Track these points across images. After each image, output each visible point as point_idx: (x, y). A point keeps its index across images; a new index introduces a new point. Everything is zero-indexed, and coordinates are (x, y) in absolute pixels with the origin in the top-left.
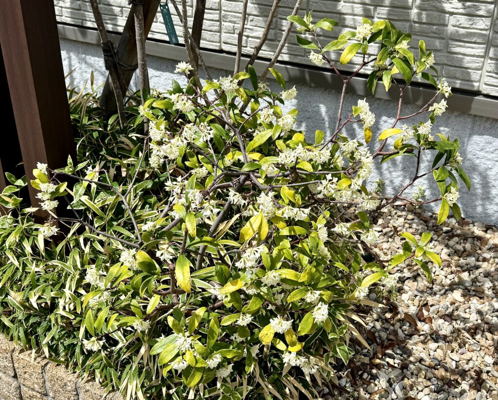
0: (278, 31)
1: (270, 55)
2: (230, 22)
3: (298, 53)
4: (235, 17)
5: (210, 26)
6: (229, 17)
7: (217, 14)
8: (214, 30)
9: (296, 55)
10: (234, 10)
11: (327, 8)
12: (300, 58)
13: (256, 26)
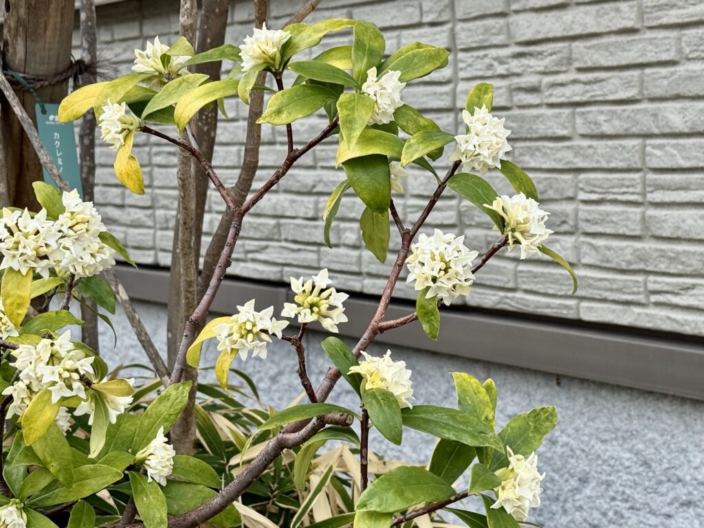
0: (582, 239)
1: (566, 307)
3: (630, 298)
7: (450, 208)
9: (627, 303)
11: (689, 159)
12: (636, 310)
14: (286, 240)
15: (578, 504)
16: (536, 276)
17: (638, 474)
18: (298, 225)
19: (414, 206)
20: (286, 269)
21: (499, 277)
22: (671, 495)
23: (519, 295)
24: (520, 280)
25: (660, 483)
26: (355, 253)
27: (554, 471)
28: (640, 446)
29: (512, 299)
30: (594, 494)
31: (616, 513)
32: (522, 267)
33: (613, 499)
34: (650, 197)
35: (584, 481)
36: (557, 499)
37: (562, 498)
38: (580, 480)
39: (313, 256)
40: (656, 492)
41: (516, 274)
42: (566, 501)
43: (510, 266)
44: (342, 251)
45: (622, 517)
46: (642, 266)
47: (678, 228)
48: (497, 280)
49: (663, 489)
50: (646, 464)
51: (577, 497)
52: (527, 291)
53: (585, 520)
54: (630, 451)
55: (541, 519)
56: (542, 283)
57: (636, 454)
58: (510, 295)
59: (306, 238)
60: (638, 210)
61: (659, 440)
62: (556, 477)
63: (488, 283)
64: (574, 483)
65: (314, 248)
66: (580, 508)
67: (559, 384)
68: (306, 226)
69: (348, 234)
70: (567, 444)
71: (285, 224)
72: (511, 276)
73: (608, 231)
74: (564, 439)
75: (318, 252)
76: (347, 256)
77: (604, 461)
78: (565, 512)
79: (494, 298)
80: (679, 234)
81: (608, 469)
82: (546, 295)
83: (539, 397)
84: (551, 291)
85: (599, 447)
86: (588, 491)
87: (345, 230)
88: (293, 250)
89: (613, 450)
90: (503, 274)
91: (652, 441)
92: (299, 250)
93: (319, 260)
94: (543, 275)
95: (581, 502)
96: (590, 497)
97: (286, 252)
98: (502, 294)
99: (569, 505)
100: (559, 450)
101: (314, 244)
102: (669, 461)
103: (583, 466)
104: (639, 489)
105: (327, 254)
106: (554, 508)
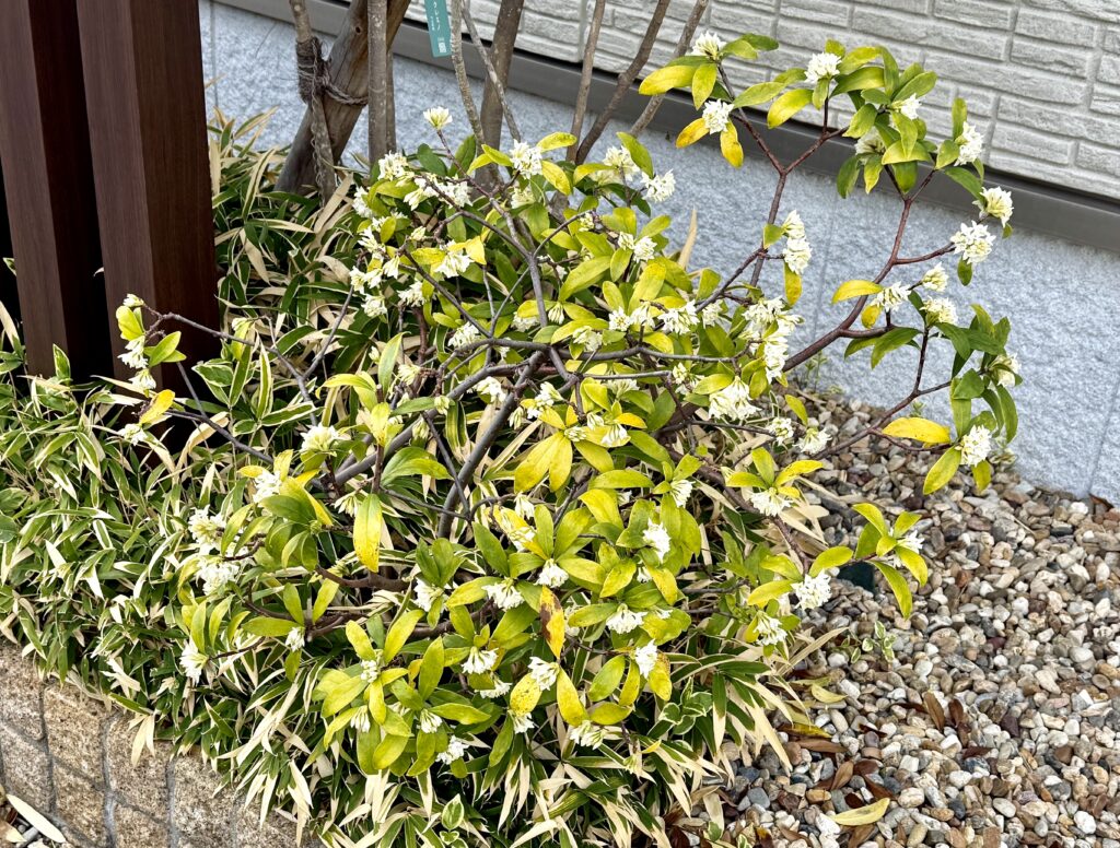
5: (559, 7)
8: (567, 16)
16: (661, 54)
17: (728, 211)
21: (623, 49)
22: (755, 229)
25: (748, 220)
28: (733, 192)
31: (703, 237)
33: (702, 227)
34: (783, 11)
40: (742, 225)
43: (636, 41)
45: (709, 240)
46: (767, 63)
47: (806, 40)
48: (620, 50)
49: (749, 224)
50: (737, 205)
54: (722, 194)
57: (729, 197)
60: (771, 19)
61: (751, 189)
67: (667, 139)
73: (740, 30)
77: (697, 199)
79: (614, 64)
80: (806, 45)
81: (700, 205)
85: (693, 188)
89: (707, 191)
90: (628, 46)
91: (745, 190)
98: (623, 62)
102: (758, 205)
104: (727, 222)
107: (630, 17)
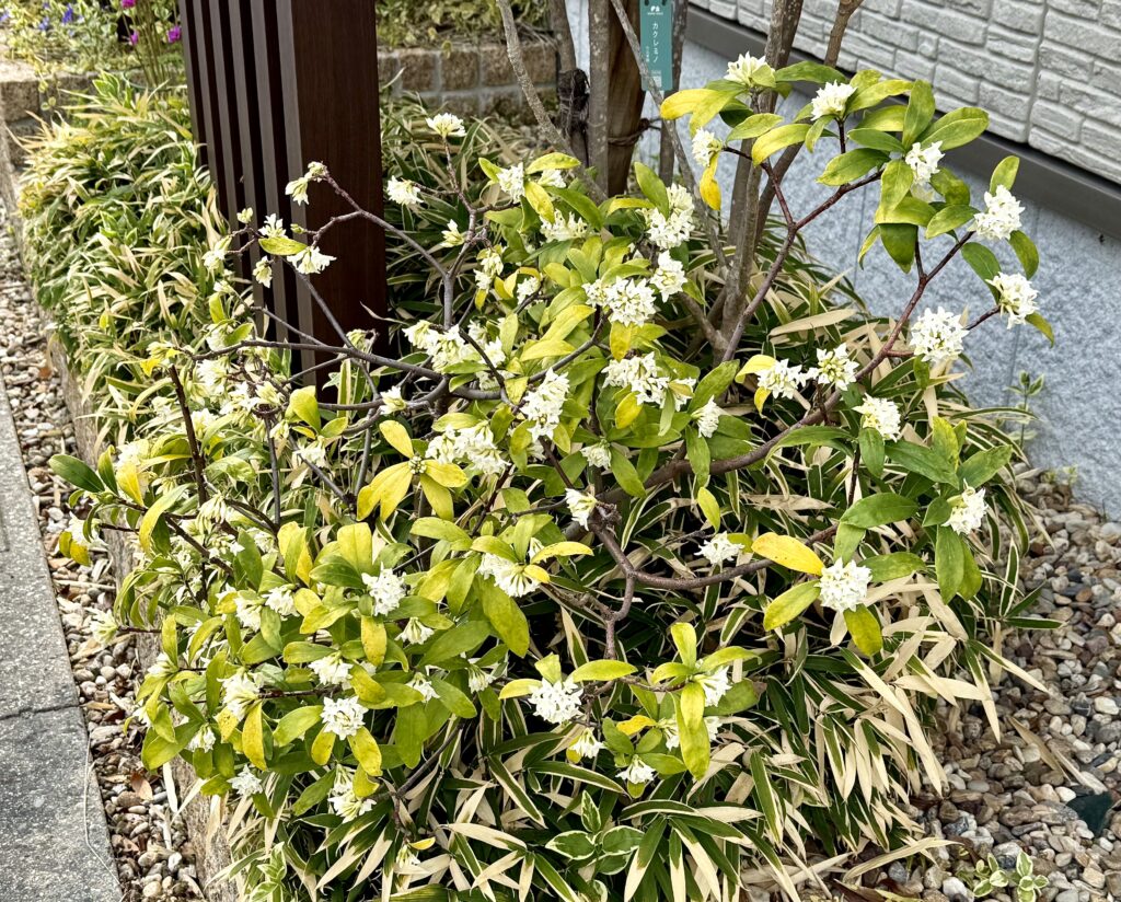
2: (1055, 70)
4: (1065, 58)
5: (1011, 76)
6: (1054, 57)
7: (1029, 45)
8: (1017, 88)
10: (1065, 40)
13: (1104, 90)
14: (865, 33)
15: (1097, 351)
16: (1099, 136)
18: (879, 22)
19: (995, 34)
20: (861, 62)
21: (1063, 127)
23: (1079, 150)
24: (1083, 136)
26: (930, 65)
27: (1082, 316)
29: (1073, 151)
30: (1114, 346)
32: (1087, 124)
35: (1108, 332)
36: (1080, 342)
37: (1084, 342)
38: (1104, 331)
39: (887, 57)
41: (1081, 128)
42: (1087, 346)
43: (1077, 119)
44: (918, 59)
48: (1062, 130)
51: (1099, 345)
52: (1087, 148)
53: (1101, 367)
55: (1061, 356)
56: (1104, 145)
58: (1072, 147)
59: (885, 37)
62: (1083, 322)
63: (1053, 130)
64: (1098, 332)
65: (892, 49)
66: (1099, 356)
67: (1101, 240)
68: (887, 25)
69: (925, 44)
70: (1099, 296)
71: (866, 16)
72: (1076, 129)
74: (1098, 290)
75: (894, 53)
76: (921, 65)
78: (1084, 355)
79: (1055, 146)
82: (1105, 156)
83: (1081, 246)
84: (1111, 155)
86: (1109, 343)
87: (924, 38)
88: (870, 45)
90: (1068, 125)
92: (876, 47)
93: (894, 62)
94: (1106, 137)
95: (1101, 351)
96: (1110, 349)
97: (863, 45)
98: (1064, 144)
99: (1089, 350)
100: (1090, 298)
101: (892, 44)
103: (1109, 319)
105: (903, 59)
106: (1075, 349)
107: (1073, 91)
